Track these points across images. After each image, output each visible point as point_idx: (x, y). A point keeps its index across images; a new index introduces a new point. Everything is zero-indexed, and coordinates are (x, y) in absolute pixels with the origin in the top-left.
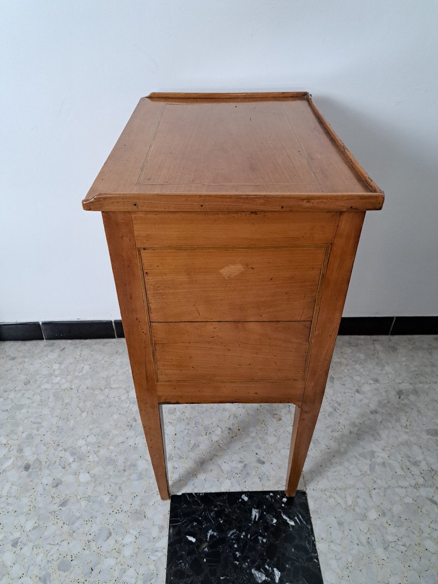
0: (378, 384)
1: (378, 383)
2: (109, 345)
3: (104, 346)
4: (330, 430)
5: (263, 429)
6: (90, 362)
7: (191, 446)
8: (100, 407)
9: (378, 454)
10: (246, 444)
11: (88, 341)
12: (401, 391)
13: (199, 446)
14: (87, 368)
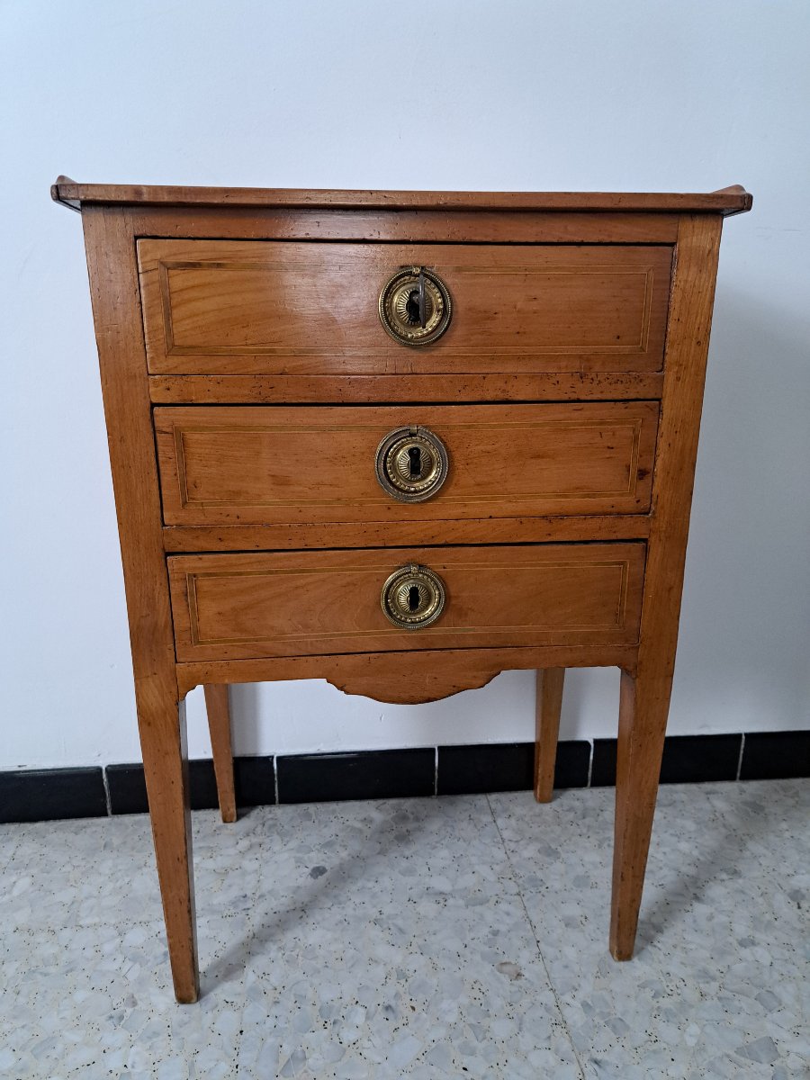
0: (741, 881)
1: (740, 877)
2: (89, 830)
3: (76, 834)
4: (648, 994)
5: (478, 1002)
6: (34, 871)
7: (283, 1062)
8: (41, 973)
9: (787, 1047)
10: (434, 1045)
11: (40, 826)
12: (797, 891)
13: (305, 1058)
14: (24, 883)
